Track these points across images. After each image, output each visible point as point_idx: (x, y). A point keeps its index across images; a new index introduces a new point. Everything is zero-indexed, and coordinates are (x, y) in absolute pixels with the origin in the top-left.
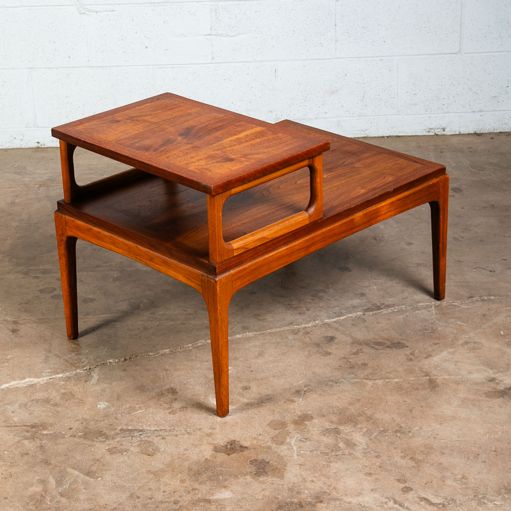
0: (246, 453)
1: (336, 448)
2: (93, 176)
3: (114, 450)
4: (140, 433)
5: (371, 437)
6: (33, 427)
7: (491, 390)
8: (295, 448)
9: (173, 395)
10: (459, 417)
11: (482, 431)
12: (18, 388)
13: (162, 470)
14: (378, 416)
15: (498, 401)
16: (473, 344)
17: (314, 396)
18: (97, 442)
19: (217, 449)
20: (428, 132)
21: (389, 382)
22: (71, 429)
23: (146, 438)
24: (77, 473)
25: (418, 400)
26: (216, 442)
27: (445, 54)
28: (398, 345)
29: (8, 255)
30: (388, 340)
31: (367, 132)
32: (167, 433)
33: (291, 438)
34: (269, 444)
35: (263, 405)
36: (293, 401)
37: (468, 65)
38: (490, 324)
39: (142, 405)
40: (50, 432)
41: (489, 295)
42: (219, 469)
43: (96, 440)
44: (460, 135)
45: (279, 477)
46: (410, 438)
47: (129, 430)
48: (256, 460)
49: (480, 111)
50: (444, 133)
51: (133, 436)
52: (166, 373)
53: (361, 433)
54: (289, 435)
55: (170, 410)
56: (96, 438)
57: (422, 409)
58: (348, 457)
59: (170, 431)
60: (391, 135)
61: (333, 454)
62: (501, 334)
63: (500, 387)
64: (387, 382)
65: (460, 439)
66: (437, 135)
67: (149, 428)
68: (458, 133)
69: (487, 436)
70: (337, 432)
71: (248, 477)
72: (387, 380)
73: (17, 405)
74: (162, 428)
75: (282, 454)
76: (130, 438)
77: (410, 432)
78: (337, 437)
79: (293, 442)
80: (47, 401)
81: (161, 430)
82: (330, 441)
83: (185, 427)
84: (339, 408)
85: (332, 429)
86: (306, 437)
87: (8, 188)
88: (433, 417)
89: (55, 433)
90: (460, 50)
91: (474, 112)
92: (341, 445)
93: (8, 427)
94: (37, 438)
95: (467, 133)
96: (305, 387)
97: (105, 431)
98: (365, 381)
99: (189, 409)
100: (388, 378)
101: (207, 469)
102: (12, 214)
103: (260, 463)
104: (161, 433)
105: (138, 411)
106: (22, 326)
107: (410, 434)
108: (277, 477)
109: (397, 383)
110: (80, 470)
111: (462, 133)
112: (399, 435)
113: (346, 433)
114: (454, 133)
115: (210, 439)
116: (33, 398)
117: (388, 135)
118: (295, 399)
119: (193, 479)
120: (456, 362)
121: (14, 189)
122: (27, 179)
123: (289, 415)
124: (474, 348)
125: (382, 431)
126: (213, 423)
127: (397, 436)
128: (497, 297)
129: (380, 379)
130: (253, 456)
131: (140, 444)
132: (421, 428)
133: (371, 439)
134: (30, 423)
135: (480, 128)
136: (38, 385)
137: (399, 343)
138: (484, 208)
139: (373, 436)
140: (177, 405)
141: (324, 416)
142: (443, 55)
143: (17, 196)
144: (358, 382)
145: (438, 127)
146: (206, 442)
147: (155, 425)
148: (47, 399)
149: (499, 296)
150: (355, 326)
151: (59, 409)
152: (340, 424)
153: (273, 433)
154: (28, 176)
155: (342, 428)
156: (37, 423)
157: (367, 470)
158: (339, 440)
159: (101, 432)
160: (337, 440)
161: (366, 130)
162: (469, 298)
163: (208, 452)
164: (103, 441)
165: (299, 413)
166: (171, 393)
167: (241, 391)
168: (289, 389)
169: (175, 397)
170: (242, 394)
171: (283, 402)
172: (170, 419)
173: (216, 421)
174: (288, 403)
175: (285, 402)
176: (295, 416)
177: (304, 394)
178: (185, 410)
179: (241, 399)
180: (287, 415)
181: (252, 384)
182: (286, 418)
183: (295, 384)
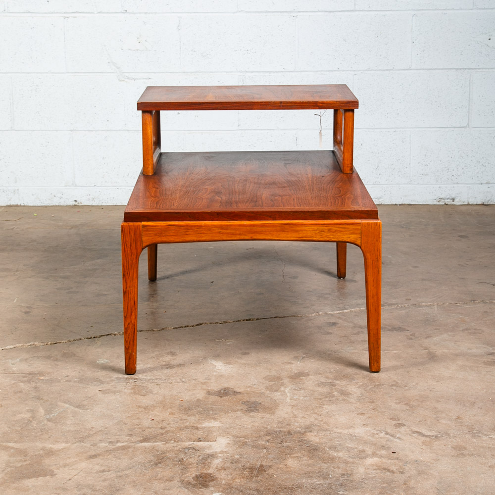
0: (239, 396)
1: (330, 395)
3: (108, 391)
4: (136, 380)
6: (30, 374)
7: (489, 360)
8: (288, 394)
10: (457, 377)
11: (480, 388)
13: (153, 406)
16: (474, 330)
17: (312, 361)
18: (91, 385)
19: (209, 393)
20: (439, 201)
21: (388, 353)
22: (67, 376)
23: (140, 384)
24: (67, 406)
26: (210, 388)
27: (454, 127)
28: (400, 329)
30: (389, 326)
31: (381, 200)
32: (162, 381)
33: (286, 387)
34: (263, 391)
35: (260, 365)
36: (290, 363)
37: (476, 139)
38: (491, 318)
40: (46, 378)
41: (491, 300)
42: (210, 406)
44: (468, 205)
45: (269, 414)
46: (405, 390)
47: (124, 377)
48: (247, 401)
49: (488, 183)
50: (453, 203)
51: (128, 382)
53: (357, 386)
54: (283, 386)
55: (168, 366)
56: (91, 383)
57: (419, 371)
58: (342, 402)
59: (165, 380)
60: (403, 203)
61: (327, 399)
64: (386, 353)
65: (456, 392)
66: (447, 204)
67: (145, 378)
68: (466, 204)
69: (485, 391)
70: (332, 385)
71: (238, 413)
73: (18, 359)
74: (158, 378)
75: (276, 398)
76: (124, 383)
77: (406, 386)
78: (331, 388)
79: (287, 390)
81: (156, 379)
82: (325, 390)
83: (181, 377)
84: (336, 369)
85: (328, 383)
86: (300, 387)
88: (430, 377)
89: (51, 379)
90: (468, 124)
91: (482, 184)
92: (336, 393)
93: (6, 373)
94: (33, 381)
95: (475, 203)
96: (304, 354)
97: (100, 379)
98: (364, 351)
99: (186, 366)
100: (387, 350)
101: (198, 406)
103: (252, 403)
104: (156, 381)
106: (35, 310)
107: (406, 388)
108: (268, 413)
109: (395, 353)
110: (71, 404)
111: (470, 204)
112: (394, 388)
113: (342, 385)
114: (463, 204)
115: (204, 387)
116: (35, 355)
117: (400, 203)
118: (293, 362)
119: (183, 412)
120: (456, 341)
123: (285, 372)
124: (474, 333)
125: (378, 385)
126: (208, 376)
127: (392, 389)
130: (246, 398)
131: (134, 388)
132: (417, 384)
133: (366, 390)
134: (28, 371)
135: (488, 199)
137: (400, 328)
138: (489, 247)
139: (369, 388)
141: (320, 374)
142: (453, 129)
144: (357, 352)
145: (448, 197)
146: (200, 388)
147: (151, 375)
148: (48, 356)
150: (358, 316)
152: (336, 379)
153: (267, 383)
155: (337, 382)
156: (35, 372)
157: (361, 411)
158: (334, 390)
159: (97, 379)
160: (331, 390)
161: (380, 198)
162: (472, 301)
163: (200, 394)
164: (98, 385)
165: (296, 371)
166: (171, 355)
167: (239, 355)
168: (288, 355)
169: (174, 358)
170: (241, 357)
171: (280, 364)
172: (167, 372)
173: (213, 375)
174: (285, 364)
175: (283, 364)
176: (291, 373)
177: (302, 359)
178: (182, 366)
179: (239, 361)
180: (283, 372)
181: (252, 351)
182: (282, 374)
183: (294, 352)
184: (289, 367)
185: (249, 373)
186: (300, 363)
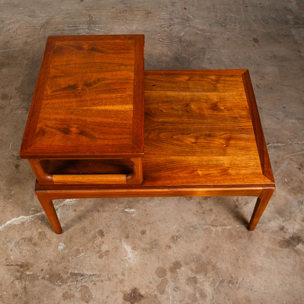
0: (142, 302)
1: (194, 299)
2: (69, 20)
3: (66, 295)
4: (82, 278)
5: (215, 287)
6: (21, 266)
7: (281, 239)
8: (171, 298)
9: (102, 238)
11: (278, 283)
12: (15, 225)
14: (219, 265)
15: (286, 251)
17: (182, 243)
18: (57, 285)
19: (125, 297)
21: (225, 229)
22: (42, 270)
23: (85, 284)
25: (242, 249)
26: (125, 290)
29: (19, 91)
32: (97, 279)
33: (169, 286)
34: (156, 293)
35: (153, 251)
36: (170, 247)
38: (279, 171)
39: (83, 248)
40: (31, 273)
41: (278, 142)
43: (56, 283)
46: (237, 289)
47: (75, 273)
51: (77, 281)
52: (98, 214)
53: (209, 283)
54: (167, 284)
55: (99, 254)
56: (57, 282)
57: (243, 258)
59: (99, 276)
62: (285, 182)
63: (287, 236)
64: (223, 229)
65: (266, 291)
67: (87, 273)
69: (281, 288)
70: (195, 281)
72: (224, 227)
73: (14, 243)
74: (95, 273)
76: (75, 283)
77: (237, 282)
78: (195, 286)
79: (169, 291)
80: (30, 240)
81: (94, 275)
82: (191, 291)
83: (108, 272)
84: (197, 255)
85: (193, 278)
86: (177, 286)
87: (25, 29)
88: (250, 267)
89: (33, 274)
92: (198, 295)
93: (8, 265)
94: (23, 278)
97: (62, 274)
98: (211, 227)
99: (110, 253)
100: (224, 225)
102: (25, 53)
104: (94, 278)
105: (81, 254)
106: (21, 161)
107: (237, 285)
109: (229, 230)
112: (231, 285)
113: (201, 282)
115: (122, 286)
116: (23, 236)
118: (172, 245)
121: (28, 30)
122: (35, 21)
123: (168, 262)
125: (221, 281)
126: (124, 269)
127: (230, 287)
128: (282, 144)
129: (220, 226)
131: (81, 290)
132: (243, 279)
133: (215, 290)
134: (20, 262)
136: (26, 223)
138: (271, 57)
139: (216, 286)
140: (104, 248)
141: (187, 264)
143: (28, 36)
144: (207, 228)
146: (119, 289)
147: (90, 269)
148: (31, 237)
149: (283, 143)
151: (37, 249)
152: (197, 273)
153: (158, 281)
154: (36, 19)
155: (198, 277)
156: (24, 263)
158: (196, 290)
159: (60, 275)
160: (195, 289)
163: (120, 300)
164: (60, 285)
165: (174, 260)
166: (100, 236)
167: (140, 235)
168: (168, 234)
169: (103, 240)
170: (141, 238)
171: (164, 248)
172: (99, 264)
173: (126, 267)
174: (167, 249)
175: (166, 248)
176: (171, 263)
177: (177, 239)
178: (108, 254)
179: (140, 244)
180: (167, 262)
181: (147, 229)
182: (166, 265)
183: (171, 229)
184: (169, 253)
185: (147, 264)
186: (175, 246)
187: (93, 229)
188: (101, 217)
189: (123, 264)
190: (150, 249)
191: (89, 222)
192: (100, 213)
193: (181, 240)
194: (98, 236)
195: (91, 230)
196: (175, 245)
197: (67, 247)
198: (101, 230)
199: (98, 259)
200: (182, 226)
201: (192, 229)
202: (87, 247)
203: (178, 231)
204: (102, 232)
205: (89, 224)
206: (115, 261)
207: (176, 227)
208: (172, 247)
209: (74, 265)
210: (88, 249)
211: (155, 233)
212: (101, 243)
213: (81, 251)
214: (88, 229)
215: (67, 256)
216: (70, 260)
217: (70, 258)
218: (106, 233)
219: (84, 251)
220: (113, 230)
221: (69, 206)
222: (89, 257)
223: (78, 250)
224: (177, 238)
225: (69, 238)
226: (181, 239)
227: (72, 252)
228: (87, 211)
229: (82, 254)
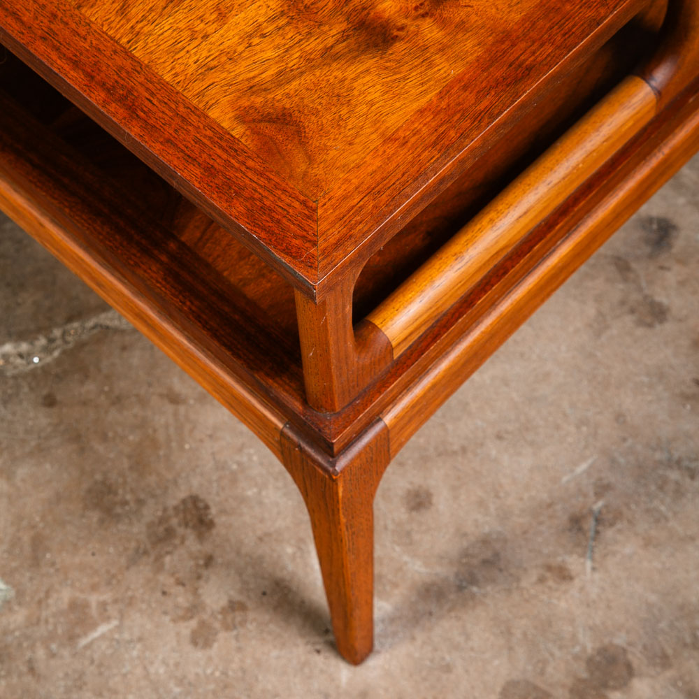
9: (201, 537)
17: (628, 550)
35: (473, 596)
36: (564, 575)
39: (107, 596)
52: (176, 414)
55: (193, 623)
96: (598, 495)
99: (251, 615)
105: (94, 626)
118: (573, 562)
123: (557, 653)
140: (215, 594)
141: (665, 660)
165: (589, 644)
166: (194, 527)
167: (402, 514)
168: (550, 505)
169: (207, 548)
170: (408, 534)
171: (534, 578)
172: (197, 674)
173: (338, 687)
174: (551, 583)
175: (542, 580)
176: (576, 658)
177: (597, 532)
178: (238, 619)
179: (406, 563)
180: (552, 655)
181: (437, 480)
182: (550, 670)
183: (565, 479)
184: (563, 604)
185: (448, 669)
186: (594, 569)
187: (154, 496)
188: (191, 431)
189: (322, 671)
190: (460, 588)
191: (129, 457)
192: (182, 409)
193: (620, 537)
194: (181, 531)
195: (140, 502)
196: (589, 564)
197: (20, 594)
198: (195, 500)
199: (188, 648)
200: (622, 460)
201: (674, 475)
202: (128, 588)
203: (602, 489)
204: (201, 505)
205: (131, 468)
206: (278, 658)
207: (591, 467)
208: (573, 573)
209: (62, 690)
210: (131, 598)
211: (481, 503)
212: (197, 566)
213: (94, 611)
214: (128, 497)
215: (20, 645)
216: (41, 667)
217: (41, 653)
218: (223, 512)
219: (112, 610)
220: (259, 493)
221: (15, 377)
222: (140, 639)
223: (78, 608)
224: (600, 528)
225: (28, 549)
226: (620, 531)
227: (47, 622)
228: (113, 404)
229: (103, 629)
